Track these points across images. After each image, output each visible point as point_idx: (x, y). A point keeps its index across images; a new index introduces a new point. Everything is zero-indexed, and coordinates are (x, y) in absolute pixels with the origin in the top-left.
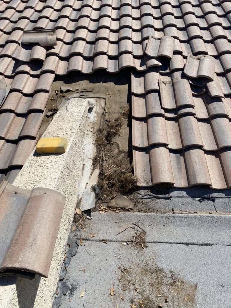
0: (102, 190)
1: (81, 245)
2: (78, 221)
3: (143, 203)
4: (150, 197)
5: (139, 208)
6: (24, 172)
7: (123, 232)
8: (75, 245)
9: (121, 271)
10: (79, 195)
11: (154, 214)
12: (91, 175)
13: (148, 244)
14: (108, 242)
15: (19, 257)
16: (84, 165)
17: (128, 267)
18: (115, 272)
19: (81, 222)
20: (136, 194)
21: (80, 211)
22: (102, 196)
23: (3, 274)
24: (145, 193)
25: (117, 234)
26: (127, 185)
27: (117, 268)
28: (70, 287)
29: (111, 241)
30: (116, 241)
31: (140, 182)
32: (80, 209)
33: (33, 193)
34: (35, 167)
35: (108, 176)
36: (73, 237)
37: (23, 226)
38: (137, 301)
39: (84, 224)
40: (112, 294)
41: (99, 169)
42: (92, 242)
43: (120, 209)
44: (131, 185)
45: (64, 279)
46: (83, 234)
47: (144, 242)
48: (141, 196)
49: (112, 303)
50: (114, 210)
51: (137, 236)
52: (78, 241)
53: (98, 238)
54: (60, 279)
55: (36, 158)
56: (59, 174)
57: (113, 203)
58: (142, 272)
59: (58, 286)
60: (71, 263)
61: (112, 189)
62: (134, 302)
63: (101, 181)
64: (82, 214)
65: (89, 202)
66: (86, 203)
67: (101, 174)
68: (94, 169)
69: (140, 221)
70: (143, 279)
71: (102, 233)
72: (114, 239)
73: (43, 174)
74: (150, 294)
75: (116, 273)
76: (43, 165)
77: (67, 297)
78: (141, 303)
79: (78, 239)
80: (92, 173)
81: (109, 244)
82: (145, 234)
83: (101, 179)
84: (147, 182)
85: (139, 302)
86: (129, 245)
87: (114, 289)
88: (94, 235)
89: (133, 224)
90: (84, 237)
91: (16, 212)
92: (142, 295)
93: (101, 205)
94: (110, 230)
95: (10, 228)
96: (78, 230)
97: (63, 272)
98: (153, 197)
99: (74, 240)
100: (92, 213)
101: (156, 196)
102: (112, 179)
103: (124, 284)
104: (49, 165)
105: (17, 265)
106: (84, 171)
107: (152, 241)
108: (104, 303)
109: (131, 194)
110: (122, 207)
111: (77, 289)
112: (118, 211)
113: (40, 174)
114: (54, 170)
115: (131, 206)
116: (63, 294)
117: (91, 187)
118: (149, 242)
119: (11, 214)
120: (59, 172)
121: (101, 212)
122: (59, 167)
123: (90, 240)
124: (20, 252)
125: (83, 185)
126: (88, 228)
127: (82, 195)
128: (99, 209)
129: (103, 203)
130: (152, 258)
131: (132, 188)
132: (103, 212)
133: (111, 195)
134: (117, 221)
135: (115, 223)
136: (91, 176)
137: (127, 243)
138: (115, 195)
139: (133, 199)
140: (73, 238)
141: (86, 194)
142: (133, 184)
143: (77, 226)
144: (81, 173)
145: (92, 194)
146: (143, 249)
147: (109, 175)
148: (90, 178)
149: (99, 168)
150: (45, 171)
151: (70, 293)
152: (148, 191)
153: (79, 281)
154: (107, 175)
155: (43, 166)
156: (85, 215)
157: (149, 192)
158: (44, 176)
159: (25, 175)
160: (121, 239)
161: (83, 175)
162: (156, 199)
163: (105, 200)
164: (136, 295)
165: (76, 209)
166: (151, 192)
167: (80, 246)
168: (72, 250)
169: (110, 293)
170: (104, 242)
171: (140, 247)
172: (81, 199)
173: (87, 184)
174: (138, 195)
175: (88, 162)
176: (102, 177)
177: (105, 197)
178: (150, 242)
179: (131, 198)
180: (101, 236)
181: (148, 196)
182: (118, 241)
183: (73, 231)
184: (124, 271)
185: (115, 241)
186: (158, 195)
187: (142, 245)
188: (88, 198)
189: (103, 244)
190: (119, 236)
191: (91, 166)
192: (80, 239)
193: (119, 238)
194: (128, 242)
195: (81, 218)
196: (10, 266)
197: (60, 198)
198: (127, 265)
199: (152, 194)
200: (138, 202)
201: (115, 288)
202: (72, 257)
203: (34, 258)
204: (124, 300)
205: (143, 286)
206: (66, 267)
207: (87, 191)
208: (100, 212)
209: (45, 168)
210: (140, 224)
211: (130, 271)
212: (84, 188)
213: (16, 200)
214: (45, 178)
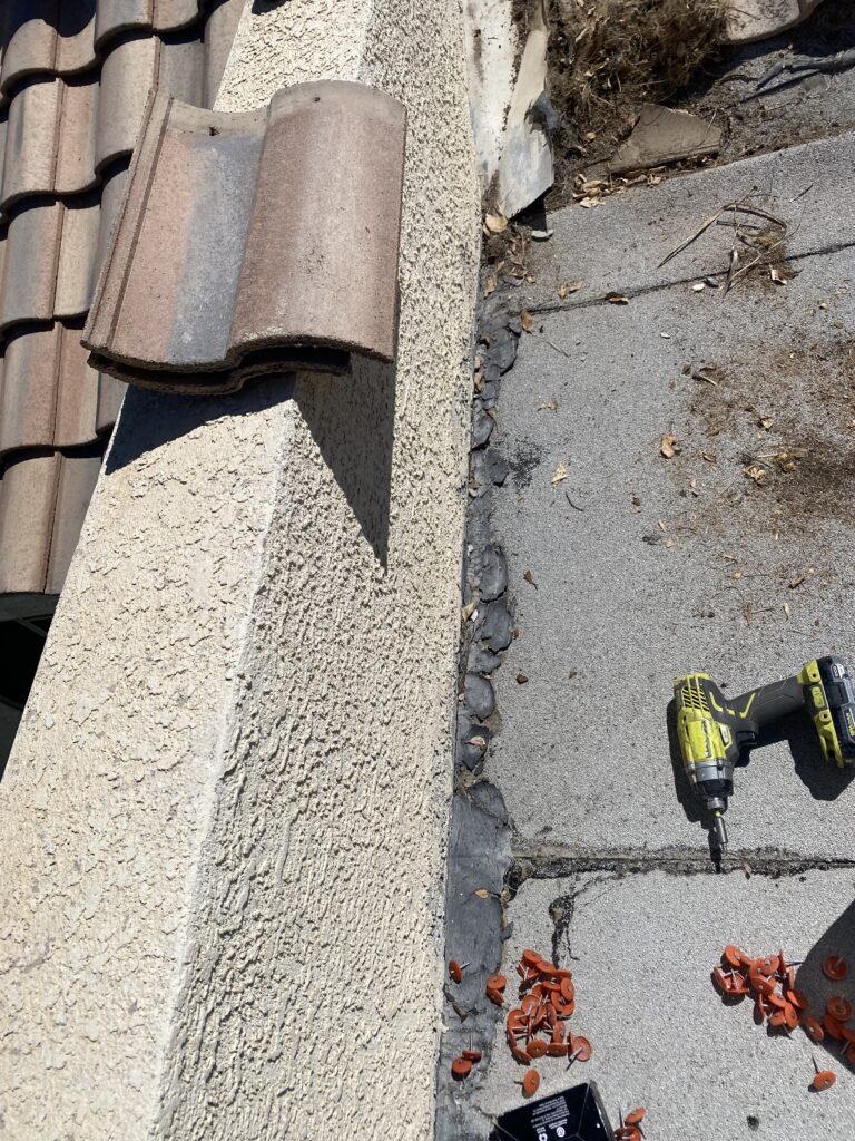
0: (573, 114)
1: (528, 332)
2: (502, 255)
3: (764, 115)
4: (797, 75)
5: (749, 142)
6: (233, 83)
7: (686, 250)
8: (507, 336)
9: (694, 378)
10: (485, 166)
11: (819, 142)
12: (517, 66)
13: (796, 265)
14: (630, 298)
15: (274, 308)
16: (478, 32)
17: (718, 360)
18: (672, 386)
19: (513, 259)
20: (726, 84)
21: (502, 222)
22: (579, 139)
23: (244, 372)
24: (771, 63)
25: (659, 262)
26: (682, 51)
27: (675, 374)
28: (515, 461)
29: (640, 291)
30: (663, 287)
31: (744, 19)
32: (500, 215)
33: (273, 114)
34: (269, 49)
35: (590, 41)
36: (494, 312)
37: (263, 219)
38: (765, 456)
39: (524, 260)
40: (668, 453)
41: (544, 27)
42: (569, 313)
43: (663, 171)
44: (700, 46)
45: (487, 443)
46: (530, 294)
47: (782, 260)
48: (751, 87)
49: (672, 479)
50: (639, 179)
51: (746, 247)
52: (515, 321)
53: (587, 295)
54: (475, 445)
55: (264, 19)
56: (363, 41)
57: (630, 154)
58: (780, 366)
59: (473, 465)
60: (503, 395)
61: (615, 99)
62: (756, 459)
63: (563, 77)
64: (513, 230)
65: (527, 178)
66: (519, 183)
67: (557, 48)
68: (523, 36)
69: (755, 188)
70: (786, 385)
71: (602, 274)
72: (652, 281)
73: (302, 63)
74: (820, 426)
75: (677, 388)
76: (297, 31)
77: (511, 490)
78: (782, 460)
79: (511, 314)
80: (518, 57)
81: (633, 303)
82: (783, 229)
83: (561, 72)
84: (775, 8)
85: (776, 457)
86: (717, 287)
87: (672, 439)
88: (572, 289)
89: (725, 208)
90: (533, 305)
91: (230, 192)
92: (785, 434)
93: (581, 175)
94: (632, 256)
95: (225, 242)
96: (505, 286)
97: (481, 423)
98: (809, 72)
99: (500, 322)
100: (550, 217)
101: (824, 60)
102: (608, 53)
103: (711, 416)
104: (318, 25)
105: (274, 330)
106: (484, 61)
107: (818, 248)
108: (641, 483)
109: (703, 92)
110: (671, 157)
111: (538, 462)
112: (657, 180)
113: (294, 65)
114: (340, 34)
115: (712, 139)
116: (496, 484)
117: (527, 114)
118: (803, 256)
119: (215, 199)
120: (361, 34)
121: (586, 202)
122: (356, 16)
123: (557, 309)
124: (274, 294)
125: (492, 120)
126: (543, 271)
127: (497, 162)
128: (575, 195)
129: (587, 166)
130: (822, 308)
131: (707, 62)
132: (595, 201)
133: (615, 122)
134: (654, 219)
135: (650, 224)
136: (517, 71)
137: (708, 284)
138: (632, 121)
139: (719, 111)
140: (494, 315)
141: (511, 152)
142: (709, 37)
143: (500, 275)
144: (473, 73)
145: (534, 140)
146: (779, 288)
147: (595, 34)
148: (515, 81)
149: (545, 23)
150: (306, 50)
151: (517, 477)
152: (783, 52)
153: (543, 438)
154: (586, 36)
155: (298, 34)
156: (522, 229)
157: (791, 55)
158: (308, 68)
159: (239, 88)
160: (682, 275)
161: (482, 80)
162: (827, 77)
163: (592, 151)
164: (761, 440)
165: (484, 220)
166: (798, 50)
167: (524, 335)
168: (498, 356)
169: (662, 452)
170: (612, 303)
171: (764, 284)
172: (495, 178)
173: (507, 110)
174: (739, 86)
175: (493, 12)
176: (563, 60)
177: (592, 141)
178: (809, 254)
179: (707, 109)
180: (600, 284)
181: (786, 77)
182: (669, 285)
183: (490, 293)
184: (705, 375)
185: (655, 289)
186: (835, 52)
187: (774, 272)
188: (523, 165)
189: (610, 308)
190: (670, 266)
191: (508, 26)
192: (519, 313)
193: (671, 272)
194: (710, 279)
195: (511, 242)
196: (253, 337)
197: (381, 109)
198: (716, 354)
199: (804, 59)
200: (740, 118)
201: (678, 433)
202: (502, 374)
203: (325, 304)
204: (715, 462)
205: (787, 405)
206: (486, 410)
207: (514, 138)
208: (582, 203)
209: (305, 37)
210: (755, 202)
211: (729, 372)
212: (498, 133)
213: (219, 156)
214: (314, 70)
